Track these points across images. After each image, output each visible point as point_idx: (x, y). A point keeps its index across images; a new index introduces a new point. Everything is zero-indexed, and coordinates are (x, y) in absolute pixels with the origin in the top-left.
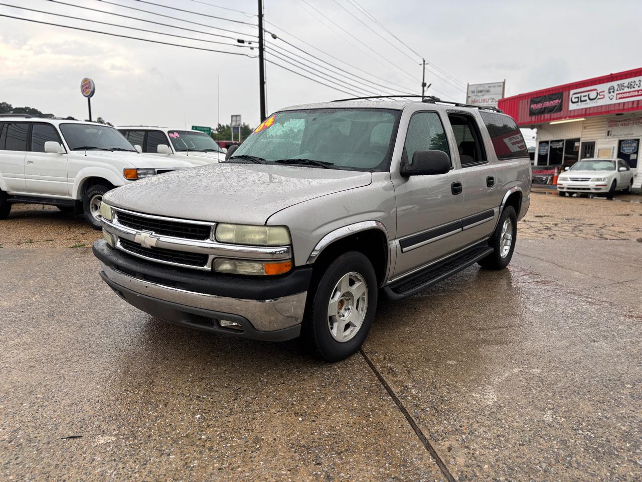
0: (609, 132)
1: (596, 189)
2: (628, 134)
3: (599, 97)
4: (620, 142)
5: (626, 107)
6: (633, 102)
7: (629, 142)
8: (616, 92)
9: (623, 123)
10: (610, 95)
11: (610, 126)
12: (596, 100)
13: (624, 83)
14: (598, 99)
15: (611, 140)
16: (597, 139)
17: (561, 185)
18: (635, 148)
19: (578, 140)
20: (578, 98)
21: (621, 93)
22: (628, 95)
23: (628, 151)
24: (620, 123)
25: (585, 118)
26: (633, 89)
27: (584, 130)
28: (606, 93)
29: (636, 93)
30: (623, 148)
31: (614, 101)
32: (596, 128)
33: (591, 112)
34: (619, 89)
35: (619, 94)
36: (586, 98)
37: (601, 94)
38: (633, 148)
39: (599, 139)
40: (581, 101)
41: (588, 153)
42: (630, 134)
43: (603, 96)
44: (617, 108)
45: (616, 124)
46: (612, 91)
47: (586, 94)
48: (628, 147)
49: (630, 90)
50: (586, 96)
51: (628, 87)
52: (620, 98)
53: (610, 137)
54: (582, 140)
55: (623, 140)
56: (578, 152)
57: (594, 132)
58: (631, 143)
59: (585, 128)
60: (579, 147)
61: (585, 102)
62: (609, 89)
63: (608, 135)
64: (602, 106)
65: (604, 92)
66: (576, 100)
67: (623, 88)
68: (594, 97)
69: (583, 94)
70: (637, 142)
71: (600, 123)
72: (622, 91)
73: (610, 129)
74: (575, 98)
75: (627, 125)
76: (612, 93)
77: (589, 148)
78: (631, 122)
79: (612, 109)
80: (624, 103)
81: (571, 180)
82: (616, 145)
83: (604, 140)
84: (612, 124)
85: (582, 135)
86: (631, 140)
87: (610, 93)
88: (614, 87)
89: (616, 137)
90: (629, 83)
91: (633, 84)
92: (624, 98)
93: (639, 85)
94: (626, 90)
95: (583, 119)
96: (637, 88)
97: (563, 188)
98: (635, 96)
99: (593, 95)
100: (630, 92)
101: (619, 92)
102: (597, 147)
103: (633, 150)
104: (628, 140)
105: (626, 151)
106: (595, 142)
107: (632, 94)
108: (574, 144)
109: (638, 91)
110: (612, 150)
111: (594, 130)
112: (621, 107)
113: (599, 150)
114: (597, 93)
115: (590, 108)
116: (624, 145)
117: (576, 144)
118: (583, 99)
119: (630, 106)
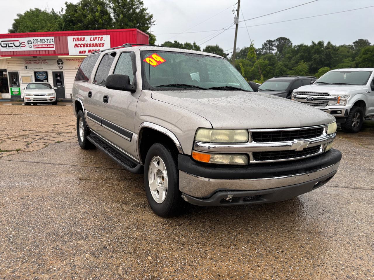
0: (26, 67)
1: (50, 100)
2: (39, 69)
3: (21, 45)
4: (35, 73)
5: (41, 53)
6: (45, 51)
7: (41, 73)
8: (33, 44)
9: (35, 62)
10: (29, 45)
11: (26, 63)
12: (20, 47)
13: (37, 40)
14: (21, 47)
15: (28, 71)
16: (19, 70)
17: (29, 98)
18: (45, 77)
19: (5, 70)
20: (6, 44)
21: (37, 45)
22: (41, 46)
23: (42, 78)
24: (33, 62)
25: (11, 57)
26: (43, 44)
27: (8, 65)
28: (26, 43)
29: (46, 46)
30: (38, 76)
31: (32, 49)
32: (17, 64)
33: (18, 54)
34: (34, 42)
35: (35, 45)
36: (13, 45)
37: (22, 44)
38: (44, 77)
39: (20, 70)
40: (9, 47)
41: (14, 79)
42: (41, 69)
43: (24, 45)
44: (35, 53)
45: (30, 62)
46: (30, 43)
47: (12, 42)
48: (41, 76)
49: (42, 44)
50: (12, 44)
51: (41, 42)
52: (36, 48)
53: (27, 69)
54: (8, 71)
55: (37, 72)
56: (7, 78)
57: (16, 66)
58: (42, 73)
59: (9, 63)
60: (7, 74)
61: (12, 48)
62: (28, 42)
63: (26, 68)
64: (25, 51)
65: (24, 43)
66: (5, 45)
67: (37, 42)
68: (18, 45)
69: (9, 43)
70: (46, 73)
71: (19, 61)
72: (37, 44)
73: (26, 65)
74: (4, 44)
75: (37, 63)
76: (30, 44)
77: (15, 76)
78: (40, 62)
79: (32, 53)
80: (40, 51)
81: (35, 95)
82: (33, 75)
83: (25, 71)
84: (28, 62)
85: (7, 67)
86: (42, 72)
87: (29, 44)
88: (31, 41)
89: (32, 70)
90: (40, 40)
91: (43, 41)
92: (39, 48)
93: (47, 41)
94: (39, 43)
95: (10, 58)
96: (46, 43)
97: (30, 100)
98: (46, 48)
99: (17, 44)
100: (42, 45)
101: (35, 44)
102: (20, 76)
103: (44, 78)
104: (40, 72)
105: (40, 78)
106: (18, 72)
107: (43, 46)
108: (3, 73)
109: (47, 45)
110: (31, 77)
111: (16, 65)
112: (38, 53)
113: (22, 77)
114: (20, 43)
115: (16, 51)
116: (38, 75)
117: (4, 73)
118: (10, 45)
119: (44, 53)
